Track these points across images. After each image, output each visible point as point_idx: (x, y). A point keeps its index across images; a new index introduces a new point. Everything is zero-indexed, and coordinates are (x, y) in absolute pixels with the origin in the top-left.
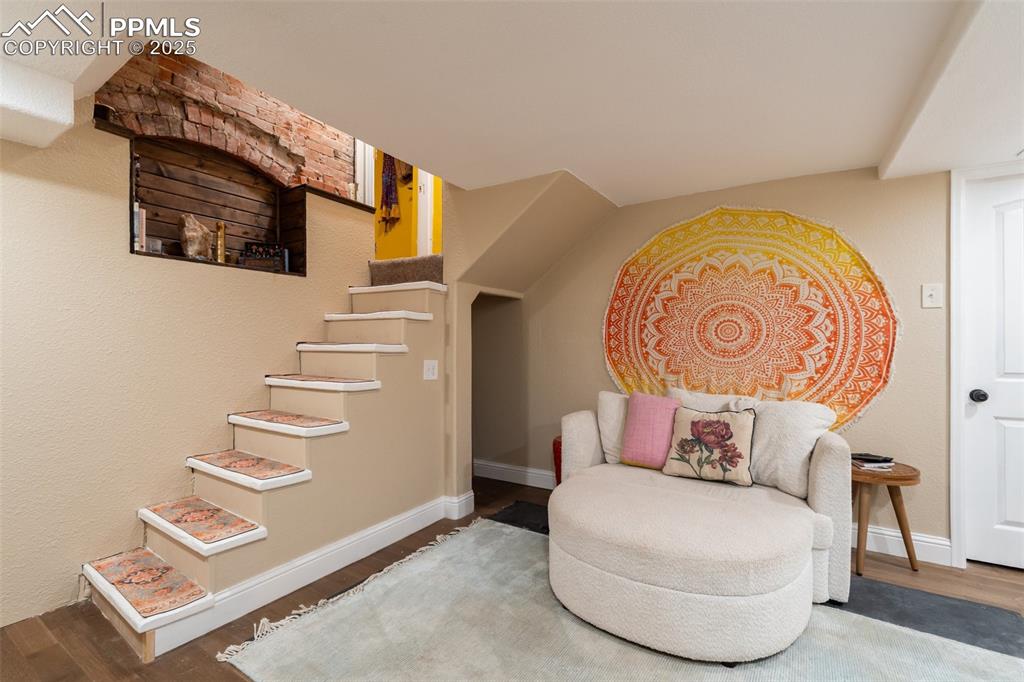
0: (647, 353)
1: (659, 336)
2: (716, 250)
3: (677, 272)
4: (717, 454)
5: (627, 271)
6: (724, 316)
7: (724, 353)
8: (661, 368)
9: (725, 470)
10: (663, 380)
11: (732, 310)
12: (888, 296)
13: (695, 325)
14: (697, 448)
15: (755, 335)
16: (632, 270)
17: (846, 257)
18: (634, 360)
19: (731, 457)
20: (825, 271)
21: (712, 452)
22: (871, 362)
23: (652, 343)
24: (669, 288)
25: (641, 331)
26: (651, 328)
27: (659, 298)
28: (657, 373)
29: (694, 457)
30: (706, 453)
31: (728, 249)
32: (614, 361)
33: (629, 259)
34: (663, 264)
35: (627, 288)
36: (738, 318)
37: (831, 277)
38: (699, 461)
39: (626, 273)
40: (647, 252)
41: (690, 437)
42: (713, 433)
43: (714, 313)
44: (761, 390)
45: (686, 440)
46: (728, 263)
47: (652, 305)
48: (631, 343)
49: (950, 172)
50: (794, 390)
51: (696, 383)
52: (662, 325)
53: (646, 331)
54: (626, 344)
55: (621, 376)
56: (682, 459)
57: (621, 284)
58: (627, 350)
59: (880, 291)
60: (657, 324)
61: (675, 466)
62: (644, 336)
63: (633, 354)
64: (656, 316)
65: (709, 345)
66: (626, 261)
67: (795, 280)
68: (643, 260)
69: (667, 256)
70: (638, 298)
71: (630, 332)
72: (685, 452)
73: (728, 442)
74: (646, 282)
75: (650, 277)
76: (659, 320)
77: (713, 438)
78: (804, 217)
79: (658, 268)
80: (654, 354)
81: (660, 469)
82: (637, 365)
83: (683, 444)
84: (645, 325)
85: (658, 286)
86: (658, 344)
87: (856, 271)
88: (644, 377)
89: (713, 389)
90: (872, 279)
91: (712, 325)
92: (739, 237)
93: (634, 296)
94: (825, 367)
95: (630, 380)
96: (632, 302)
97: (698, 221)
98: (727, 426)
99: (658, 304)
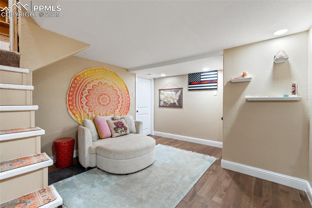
0: (83, 106)
1: (87, 101)
2: (102, 78)
3: (92, 82)
4: (123, 129)
5: (76, 78)
6: (103, 96)
7: (103, 105)
8: (87, 111)
9: (126, 132)
10: (88, 114)
11: (105, 94)
12: (130, 94)
13: (97, 98)
14: (119, 129)
15: (110, 101)
16: (78, 78)
17: (124, 86)
18: (79, 108)
19: (126, 129)
20: (121, 88)
21: (122, 129)
22: (127, 106)
23: (84, 103)
24: (90, 87)
25: (81, 99)
26: (84, 98)
27: (87, 89)
28: (86, 112)
29: (119, 131)
30: (121, 130)
31: (104, 79)
32: (71, 109)
33: (77, 74)
34: (88, 79)
35: (76, 84)
36: (106, 96)
37: (122, 89)
38: (120, 131)
39: (76, 79)
40: (83, 74)
41: (116, 127)
42: (120, 125)
43: (101, 95)
44: (111, 114)
45: (115, 128)
46: (104, 82)
47: (85, 91)
48: (77, 103)
49: (135, 74)
50: (117, 113)
51: (97, 114)
52: (88, 97)
53: (82, 99)
54: (76, 103)
55: (74, 114)
56: (116, 132)
57: (74, 82)
58: (76, 105)
59: (128, 93)
60: (86, 97)
61: (116, 134)
62: (82, 100)
63: (78, 107)
64: (86, 95)
65: (100, 103)
66: (76, 75)
67: (117, 89)
68: (82, 76)
69: (89, 77)
70: (80, 88)
71: (77, 99)
72: (116, 130)
73: (124, 126)
74: (83, 83)
75: (84, 82)
76: (87, 96)
77: (120, 126)
78: (119, 75)
79: (86, 79)
80: (85, 106)
81: (111, 137)
82: (80, 110)
83: (115, 129)
84: (82, 97)
85: (86, 85)
86: (86, 103)
87: (125, 89)
88: (82, 114)
89: (101, 115)
90: (127, 91)
91: (101, 98)
92: (107, 76)
93: (78, 87)
94: (121, 108)
95: (77, 115)
96: (78, 89)
97: (98, 69)
98: (121, 122)
99: (86, 91)
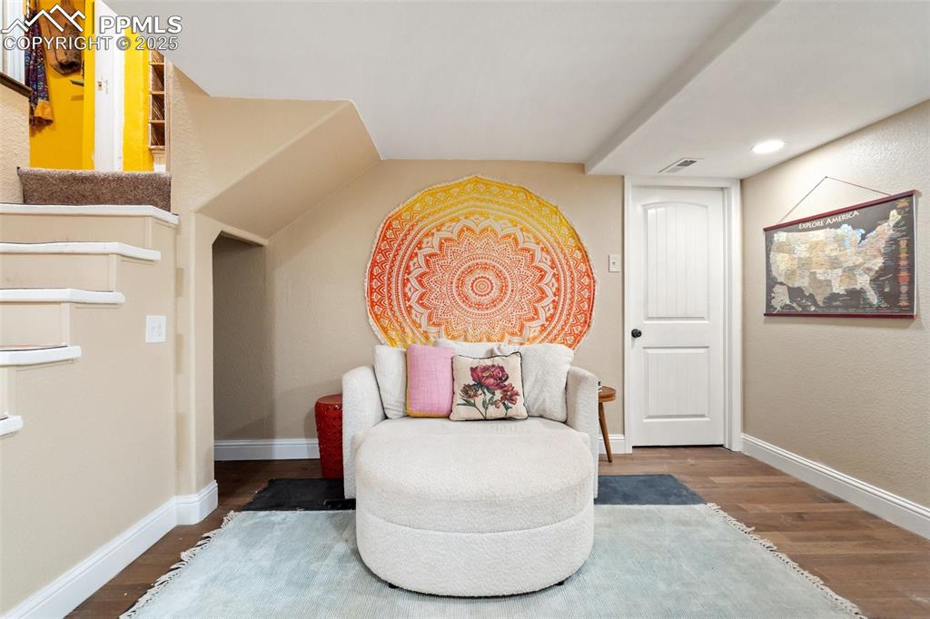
0: (410, 306)
1: (422, 290)
2: (472, 214)
3: (438, 230)
4: (498, 395)
5: (390, 225)
6: (479, 273)
7: (479, 305)
8: (424, 321)
9: (507, 408)
10: (425, 332)
11: (485, 267)
12: (591, 263)
13: (455, 281)
14: (480, 392)
15: (503, 289)
16: (395, 224)
17: (565, 231)
18: (398, 314)
19: (510, 396)
20: (552, 240)
21: (494, 394)
22: (581, 311)
23: (415, 297)
24: (431, 245)
25: (404, 285)
26: (414, 282)
27: (421, 254)
28: (420, 326)
29: (479, 400)
30: (489, 396)
31: (482, 214)
32: (376, 315)
33: (393, 213)
34: (426, 221)
35: (390, 241)
36: (490, 275)
37: (555, 245)
38: (484, 402)
39: (389, 226)
40: (411, 208)
41: (472, 383)
42: (492, 376)
43: (470, 270)
44: (507, 337)
45: (469, 386)
46: (481, 226)
47: (415, 260)
48: (394, 297)
49: (623, 177)
50: (532, 335)
51: (455, 334)
52: (424, 280)
53: (409, 285)
54: (389, 298)
55: (385, 330)
56: (468, 403)
57: (384, 238)
58: (390, 304)
59: (586, 258)
60: (420, 279)
61: (462, 411)
62: (407, 290)
63: (396, 308)
64: (419, 271)
65: (466, 299)
66: (390, 215)
67: (531, 246)
68: (406, 216)
69: (429, 214)
70: (401, 253)
71: (393, 286)
72: (470, 397)
73: (506, 383)
74: (409, 238)
75: (413, 233)
76: (422, 275)
77: (492, 381)
78: (538, 194)
79: (421, 224)
80: (417, 308)
81: (447, 417)
82: (400, 319)
83: (466, 390)
84: (408, 280)
85: (420, 242)
86: (421, 298)
87: (571, 242)
88: (408, 330)
89: (469, 337)
90: (581, 248)
91: (469, 280)
92: (490, 205)
93: (397, 251)
94: (552, 316)
95: (393, 334)
96: (395, 256)
97: (458, 185)
98: (502, 369)
99: (421, 259)
